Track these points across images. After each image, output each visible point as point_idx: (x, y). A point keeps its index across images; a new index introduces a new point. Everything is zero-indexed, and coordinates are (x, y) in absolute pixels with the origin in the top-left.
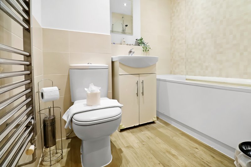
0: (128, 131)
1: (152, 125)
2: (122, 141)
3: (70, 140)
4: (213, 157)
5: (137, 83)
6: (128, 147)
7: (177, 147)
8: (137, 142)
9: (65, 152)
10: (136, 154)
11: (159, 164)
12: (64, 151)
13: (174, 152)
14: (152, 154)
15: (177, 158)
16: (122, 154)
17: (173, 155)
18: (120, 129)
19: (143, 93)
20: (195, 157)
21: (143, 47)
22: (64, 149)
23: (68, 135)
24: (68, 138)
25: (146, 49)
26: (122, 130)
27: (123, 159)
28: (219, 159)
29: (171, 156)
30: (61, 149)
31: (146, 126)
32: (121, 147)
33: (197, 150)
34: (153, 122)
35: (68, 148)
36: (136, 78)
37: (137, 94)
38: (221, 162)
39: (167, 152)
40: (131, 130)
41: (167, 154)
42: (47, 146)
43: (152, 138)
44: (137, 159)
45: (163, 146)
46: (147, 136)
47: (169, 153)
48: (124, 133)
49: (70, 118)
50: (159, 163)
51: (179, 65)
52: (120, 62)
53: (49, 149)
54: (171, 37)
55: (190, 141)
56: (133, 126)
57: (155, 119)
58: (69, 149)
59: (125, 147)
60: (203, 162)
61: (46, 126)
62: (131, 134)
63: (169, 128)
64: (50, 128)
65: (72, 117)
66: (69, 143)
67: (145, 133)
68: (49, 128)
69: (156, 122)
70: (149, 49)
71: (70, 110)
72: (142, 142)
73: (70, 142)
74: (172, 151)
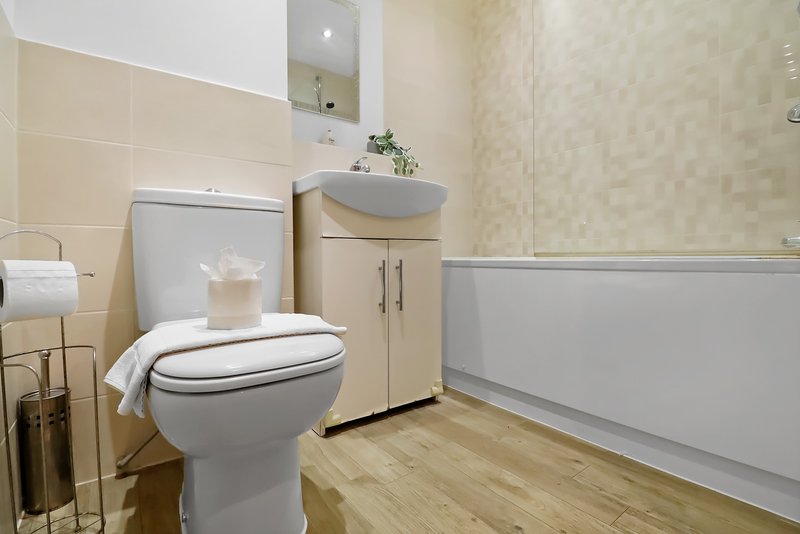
0: (353, 432)
1: (430, 408)
2: (334, 463)
3: (134, 479)
4: (629, 480)
5: (383, 269)
6: (361, 481)
7: (517, 463)
8: (387, 462)
9: (112, 522)
10: (390, 500)
11: (474, 520)
12: (108, 518)
13: (511, 478)
14: (445, 493)
15: (526, 496)
16: (341, 506)
17: (514, 489)
18: (323, 428)
19: (400, 303)
20: (579, 486)
21: (394, 160)
22: (112, 510)
23: (125, 460)
24: (123, 474)
25: (405, 166)
26: (332, 431)
27: (347, 520)
28: (646, 483)
29: (507, 492)
30: (98, 512)
31: (409, 413)
32: (333, 484)
33: (579, 467)
34: (432, 401)
35: (126, 506)
36: (378, 253)
37: (383, 306)
38: (657, 493)
39: (491, 480)
40: (361, 429)
41: (493, 488)
42: (37, 507)
43: (435, 445)
44: (396, 515)
45: (476, 465)
46: (419, 443)
47: (500, 483)
48: (341, 439)
49: (139, 372)
50: (474, 517)
51: (498, 226)
52: (324, 194)
53: (43, 518)
54: (475, 141)
55: (552, 443)
56: (370, 414)
57: (437, 390)
58: (131, 512)
59: (350, 483)
60: (605, 497)
61: (29, 426)
62: (362, 440)
63: (483, 413)
64: (48, 436)
65: (152, 368)
66: (129, 493)
67: (411, 434)
68: (45, 436)
69: (439, 398)
70: (414, 168)
71: (137, 347)
72: (405, 460)
73: (132, 486)
74: (506, 477)
